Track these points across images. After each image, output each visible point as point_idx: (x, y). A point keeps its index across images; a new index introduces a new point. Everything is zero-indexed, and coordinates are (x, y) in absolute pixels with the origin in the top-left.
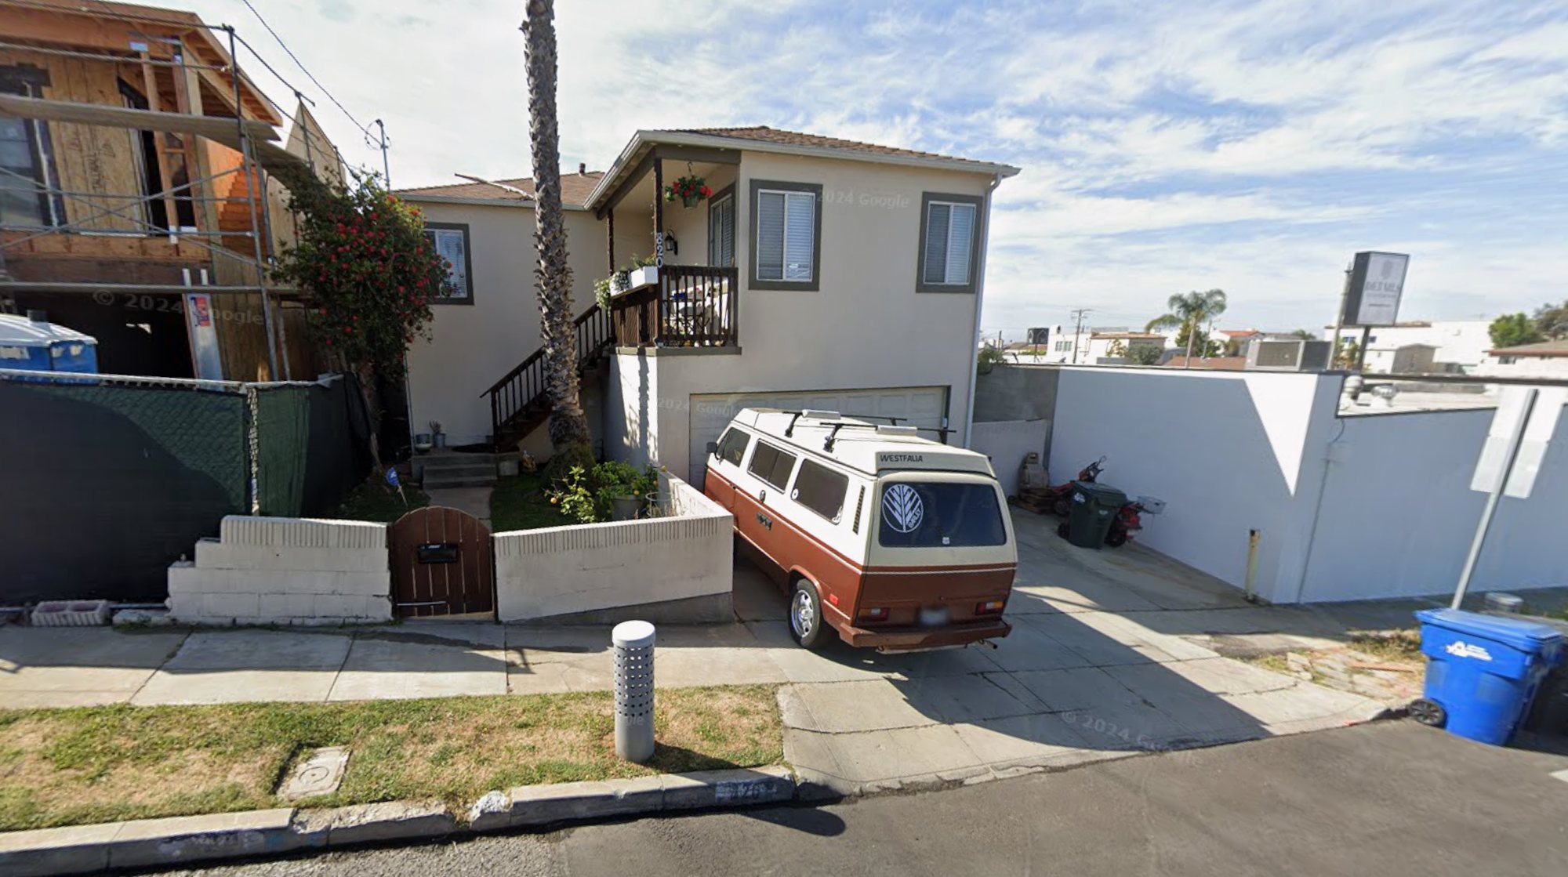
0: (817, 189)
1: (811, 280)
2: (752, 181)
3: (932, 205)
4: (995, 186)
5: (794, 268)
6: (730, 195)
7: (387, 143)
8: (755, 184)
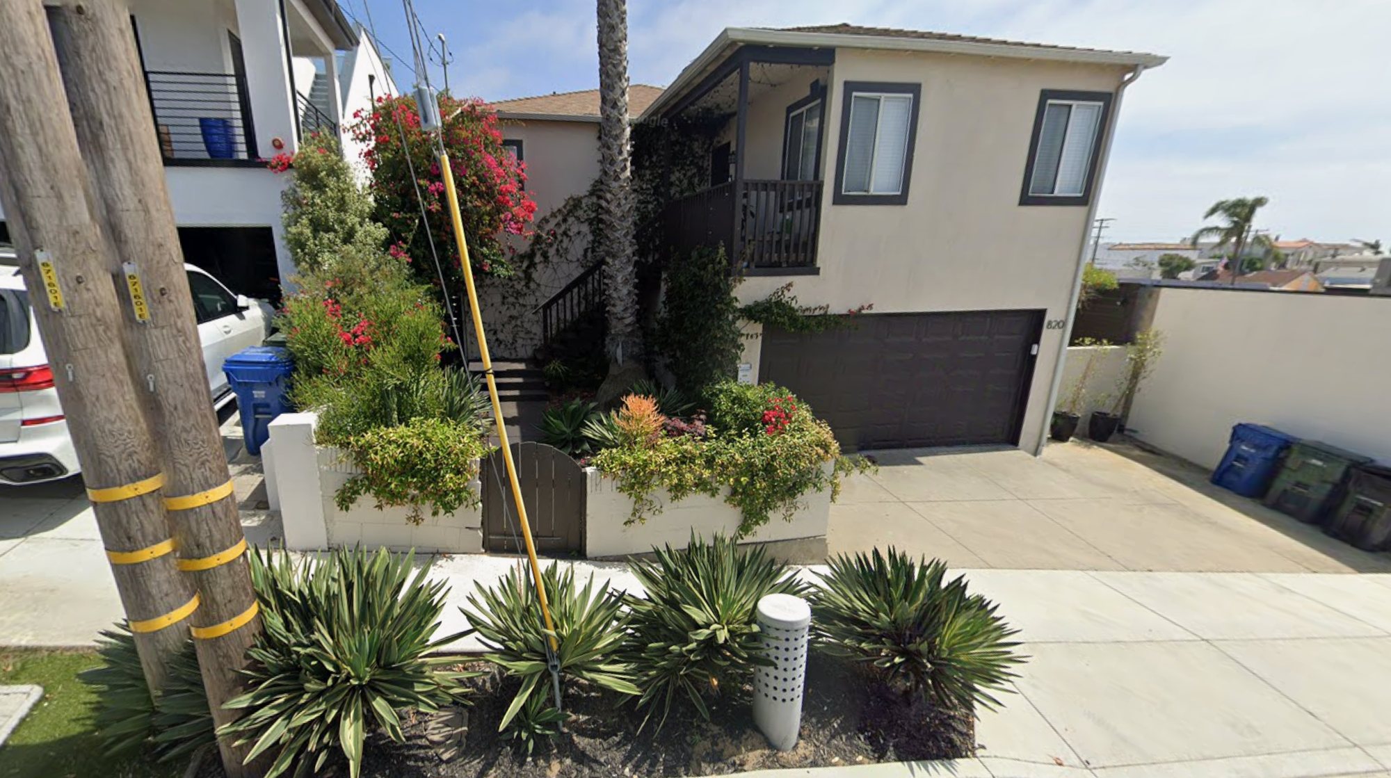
0: (915, 89)
1: (899, 193)
2: (846, 84)
3: (1050, 105)
4: (1131, 80)
5: (883, 179)
6: (819, 101)
7: (448, 58)
8: (850, 87)
